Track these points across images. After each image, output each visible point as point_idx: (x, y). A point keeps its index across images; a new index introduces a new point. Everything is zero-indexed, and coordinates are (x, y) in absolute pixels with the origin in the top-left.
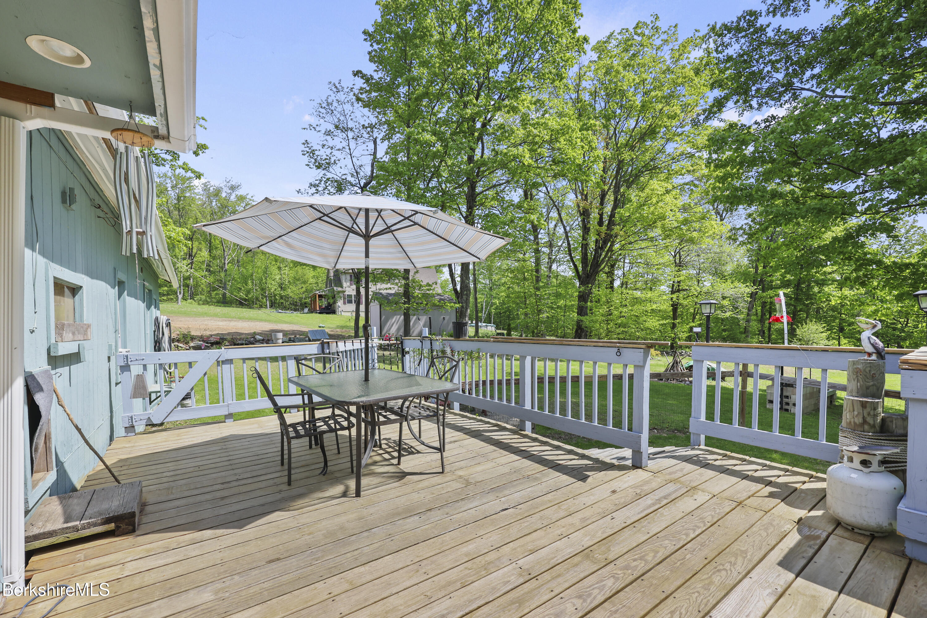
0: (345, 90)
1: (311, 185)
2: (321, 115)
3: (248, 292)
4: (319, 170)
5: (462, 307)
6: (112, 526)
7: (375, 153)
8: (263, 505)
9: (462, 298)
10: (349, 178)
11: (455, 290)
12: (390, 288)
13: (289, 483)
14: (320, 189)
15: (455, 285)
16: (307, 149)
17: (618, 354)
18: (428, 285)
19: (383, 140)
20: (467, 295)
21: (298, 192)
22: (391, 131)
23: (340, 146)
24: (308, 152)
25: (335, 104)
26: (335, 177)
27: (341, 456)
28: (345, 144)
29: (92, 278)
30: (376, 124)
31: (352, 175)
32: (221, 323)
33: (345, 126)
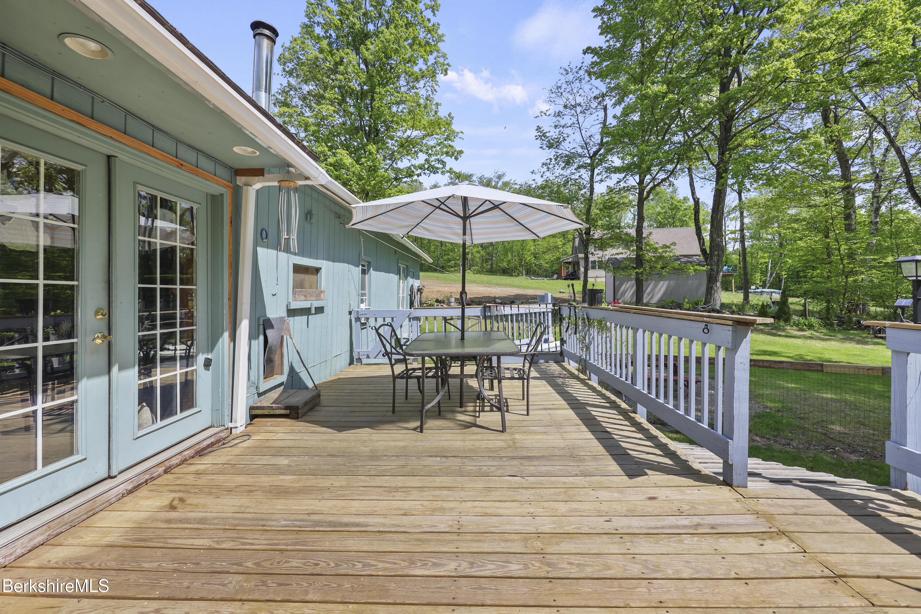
0: (574, 70)
1: (543, 164)
2: (552, 100)
3: (509, 262)
4: (551, 150)
5: (712, 270)
6: (287, 412)
7: (605, 120)
8: (365, 422)
9: (711, 259)
10: (580, 150)
11: (703, 251)
12: (622, 253)
13: (394, 412)
14: (551, 166)
15: (703, 244)
16: (539, 134)
17: (706, 331)
18: (665, 246)
19: (615, 105)
20: (718, 255)
21: (532, 173)
22: (623, 93)
23: (570, 123)
24: (540, 136)
25: (564, 86)
26: (564, 152)
27: (451, 401)
28: (574, 120)
29: (334, 261)
30: (607, 92)
31: (582, 147)
32: (481, 289)
33: (573, 103)
